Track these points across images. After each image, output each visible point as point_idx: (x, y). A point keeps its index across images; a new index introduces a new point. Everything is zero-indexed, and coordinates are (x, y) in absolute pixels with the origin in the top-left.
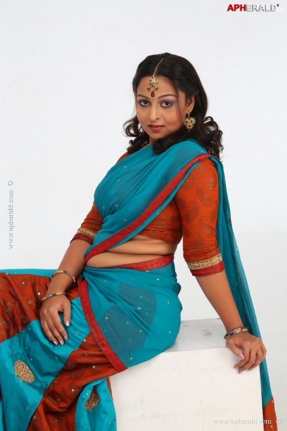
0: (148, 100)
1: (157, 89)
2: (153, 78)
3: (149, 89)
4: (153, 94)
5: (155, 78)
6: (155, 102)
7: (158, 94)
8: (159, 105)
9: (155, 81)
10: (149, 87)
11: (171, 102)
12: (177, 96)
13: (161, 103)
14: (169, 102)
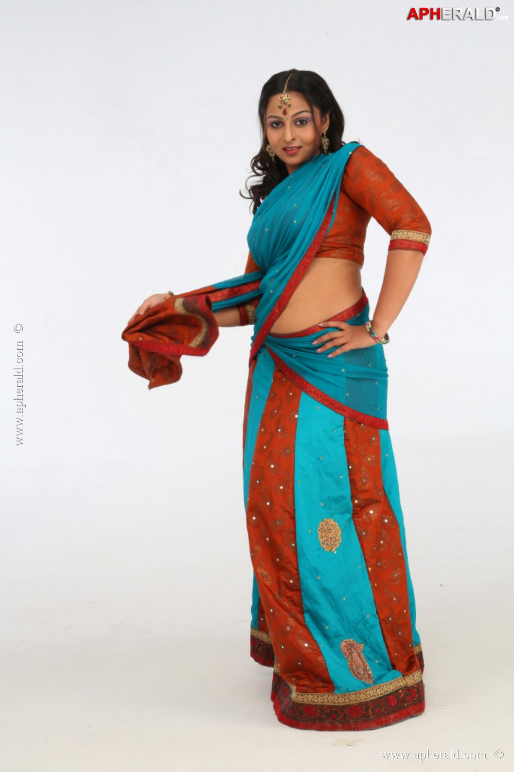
0: (280, 120)
1: (289, 106)
2: (284, 94)
3: (280, 107)
4: (285, 113)
5: (286, 94)
6: (288, 123)
7: (291, 112)
8: (293, 124)
9: (286, 97)
10: (279, 105)
11: (305, 119)
12: (312, 112)
13: (295, 122)
14: (304, 119)
